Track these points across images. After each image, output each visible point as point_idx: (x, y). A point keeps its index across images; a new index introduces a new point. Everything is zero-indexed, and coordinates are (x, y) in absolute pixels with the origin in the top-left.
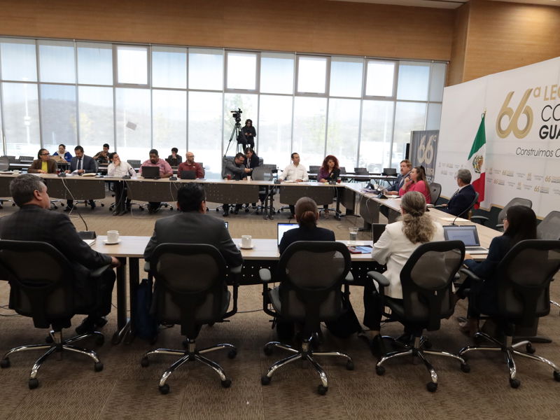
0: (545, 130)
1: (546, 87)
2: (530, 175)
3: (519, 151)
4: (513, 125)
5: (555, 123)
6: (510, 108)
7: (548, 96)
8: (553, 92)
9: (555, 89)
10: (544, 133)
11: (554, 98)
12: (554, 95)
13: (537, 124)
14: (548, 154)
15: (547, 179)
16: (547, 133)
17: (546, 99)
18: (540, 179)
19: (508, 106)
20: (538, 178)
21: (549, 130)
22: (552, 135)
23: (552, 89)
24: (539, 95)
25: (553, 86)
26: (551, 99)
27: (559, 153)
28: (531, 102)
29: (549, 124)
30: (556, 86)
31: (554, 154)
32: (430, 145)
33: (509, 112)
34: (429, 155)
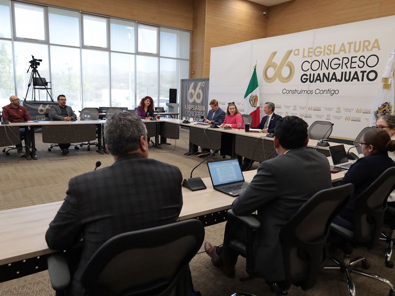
0: (305, 77)
1: (304, 49)
2: (295, 106)
3: (284, 91)
4: (278, 75)
5: (312, 73)
6: (274, 63)
7: (306, 54)
8: (309, 52)
9: (311, 50)
10: (304, 79)
11: (311, 56)
12: (310, 54)
13: (298, 73)
14: (310, 92)
15: (310, 109)
16: (307, 79)
17: (304, 57)
18: (303, 109)
19: (273, 61)
21: (308, 77)
22: (312, 80)
23: (309, 50)
24: (298, 54)
25: (309, 49)
26: (309, 56)
27: (318, 91)
28: (292, 58)
29: (308, 73)
30: (312, 48)
31: (314, 92)
32: (200, 89)
33: (274, 65)
34: (198, 96)
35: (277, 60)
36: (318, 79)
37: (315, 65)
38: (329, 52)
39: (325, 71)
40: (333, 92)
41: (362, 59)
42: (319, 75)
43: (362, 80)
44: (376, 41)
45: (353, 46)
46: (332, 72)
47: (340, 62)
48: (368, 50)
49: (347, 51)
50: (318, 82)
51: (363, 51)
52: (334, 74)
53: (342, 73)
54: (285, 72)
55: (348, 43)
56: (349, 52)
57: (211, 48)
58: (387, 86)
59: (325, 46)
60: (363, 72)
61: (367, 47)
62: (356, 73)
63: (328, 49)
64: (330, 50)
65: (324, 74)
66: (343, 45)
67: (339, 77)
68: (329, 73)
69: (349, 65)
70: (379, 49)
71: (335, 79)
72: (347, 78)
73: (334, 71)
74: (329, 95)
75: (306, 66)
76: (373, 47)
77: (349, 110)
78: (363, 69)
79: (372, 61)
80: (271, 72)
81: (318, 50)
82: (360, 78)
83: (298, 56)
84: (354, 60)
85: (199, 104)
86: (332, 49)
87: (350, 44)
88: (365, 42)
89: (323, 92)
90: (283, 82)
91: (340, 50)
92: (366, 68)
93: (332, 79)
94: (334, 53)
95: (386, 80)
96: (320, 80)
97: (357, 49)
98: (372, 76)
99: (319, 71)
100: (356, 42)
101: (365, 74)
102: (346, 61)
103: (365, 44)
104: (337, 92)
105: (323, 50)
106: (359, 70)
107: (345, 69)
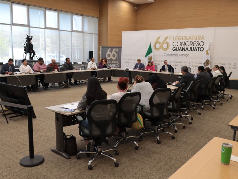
0: (174, 48)
1: (174, 37)
2: (170, 61)
3: (165, 54)
4: (161, 47)
5: (178, 47)
7: (175, 39)
8: (176, 38)
9: (177, 38)
11: (177, 40)
12: (176, 39)
13: (171, 47)
14: (177, 55)
15: (177, 62)
16: (175, 50)
17: (174, 40)
19: (159, 41)
20: (174, 62)
21: (176, 49)
22: (177, 50)
24: (171, 39)
25: (176, 37)
26: (176, 40)
27: (180, 55)
28: (168, 40)
29: (176, 47)
30: (177, 37)
31: (179, 55)
32: (115, 52)
33: (159, 43)
34: (114, 56)
35: (161, 40)
36: (180, 49)
37: (179, 44)
38: (184, 39)
39: (183, 46)
40: (187, 55)
41: (198, 43)
42: (180, 48)
43: (198, 51)
44: (203, 36)
45: (194, 37)
46: (186, 47)
47: (189, 43)
48: (200, 39)
49: (192, 39)
50: (180, 51)
51: (198, 39)
52: (187, 48)
53: (190, 48)
54: (165, 46)
55: (192, 36)
56: (193, 40)
57: (123, 32)
58: (207, 54)
59: (183, 37)
60: (198, 48)
61: (199, 38)
62: (196, 48)
63: (184, 38)
64: (185, 38)
65: (183, 48)
66: (190, 37)
67: (189, 49)
68: (185, 48)
69: (193, 45)
70: (204, 39)
71: (188, 50)
72: (192, 50)
73: (187, 47)
74: (185, 56)
75: (175, 44)
76: (202, 38)
77: (194, 63)
78: (198, 47)
79: (202, 44)
80: (158, 46)
81: (180, 38)
82: (197, 50)
83: (170, 40)
84: (195, 43)
85: (114, 60)
86: (186, 38)
87: (193, 36)
88: (198, 36)
89: (183, 55)
90: (164, 50)
91: (189, 39)
92: (199, 46)
93: (186, 50)
94: (187, 40)
95: (207, 51)
96: (181, 50)
97: (196, 39)
98: (202, 49)
99: (181, 46)
100: (195, 36)
101: (199, 49)
102: (191, 43)
103: (199, 37)
104: (188, 55)
105: (182, 38)
106: (197, 47)
107: (191, 46)
